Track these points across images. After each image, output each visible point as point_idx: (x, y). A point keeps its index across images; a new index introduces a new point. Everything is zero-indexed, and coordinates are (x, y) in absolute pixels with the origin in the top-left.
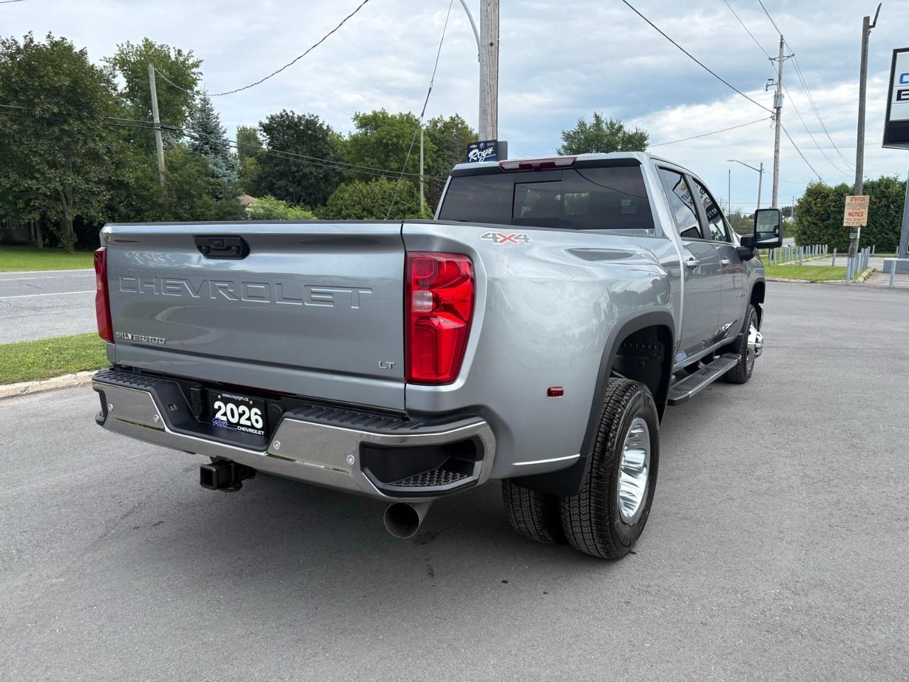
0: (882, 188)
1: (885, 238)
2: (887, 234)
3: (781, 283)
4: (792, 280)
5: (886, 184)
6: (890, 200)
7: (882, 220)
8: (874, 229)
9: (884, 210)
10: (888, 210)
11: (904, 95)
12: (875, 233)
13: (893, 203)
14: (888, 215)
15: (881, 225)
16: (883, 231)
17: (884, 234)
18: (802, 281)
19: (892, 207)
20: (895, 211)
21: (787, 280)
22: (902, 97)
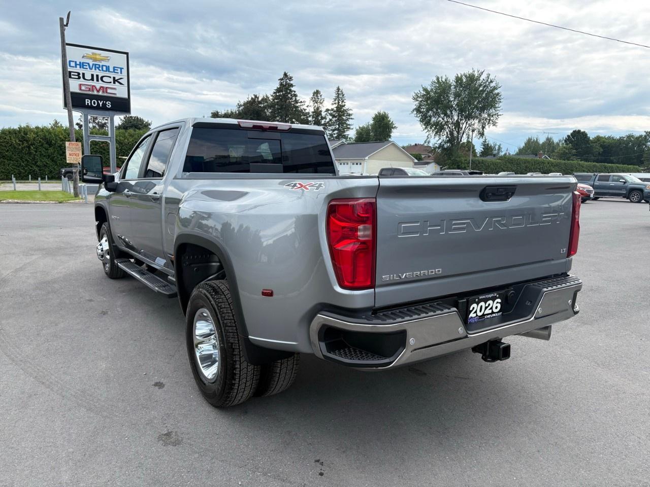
0: (22, 134)
1: (31, 170)
2: (31, 167)
3: (33, 204)
4: (43, 202)
5: (24, 132)
6: (30, 143)
7: (27, 157)
8: (22, 164)
9: (26, 150)
10: (29, 150)
11: (73, 75)
12: (23, 166)
13: (32, 145)
14: (30, 154)
15: (26, 160)
16: (29, 165)
17: (29, 167)
18: (51, 202)
19: (32, 148)
20: (35, 151)
21: (38, 202)
22: (72, 76)
